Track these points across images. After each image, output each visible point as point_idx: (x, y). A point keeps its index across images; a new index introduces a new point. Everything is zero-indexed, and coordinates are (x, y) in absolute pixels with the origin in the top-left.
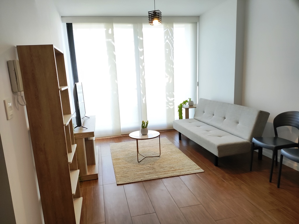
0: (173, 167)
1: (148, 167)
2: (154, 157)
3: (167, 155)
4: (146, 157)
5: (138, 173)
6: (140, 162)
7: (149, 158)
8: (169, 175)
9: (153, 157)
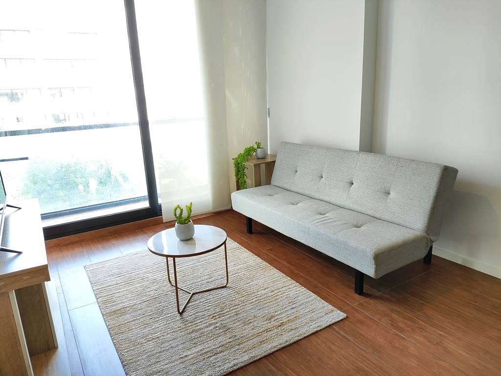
0: (272, 317)
1: (210, 325)
2: (214, 292)
3: (241, 279)
4: (193, 294)
5: (189, 353)
6: (183, 311)
7: (201, 294)
8: (275, 344)
9: (211, 292)
